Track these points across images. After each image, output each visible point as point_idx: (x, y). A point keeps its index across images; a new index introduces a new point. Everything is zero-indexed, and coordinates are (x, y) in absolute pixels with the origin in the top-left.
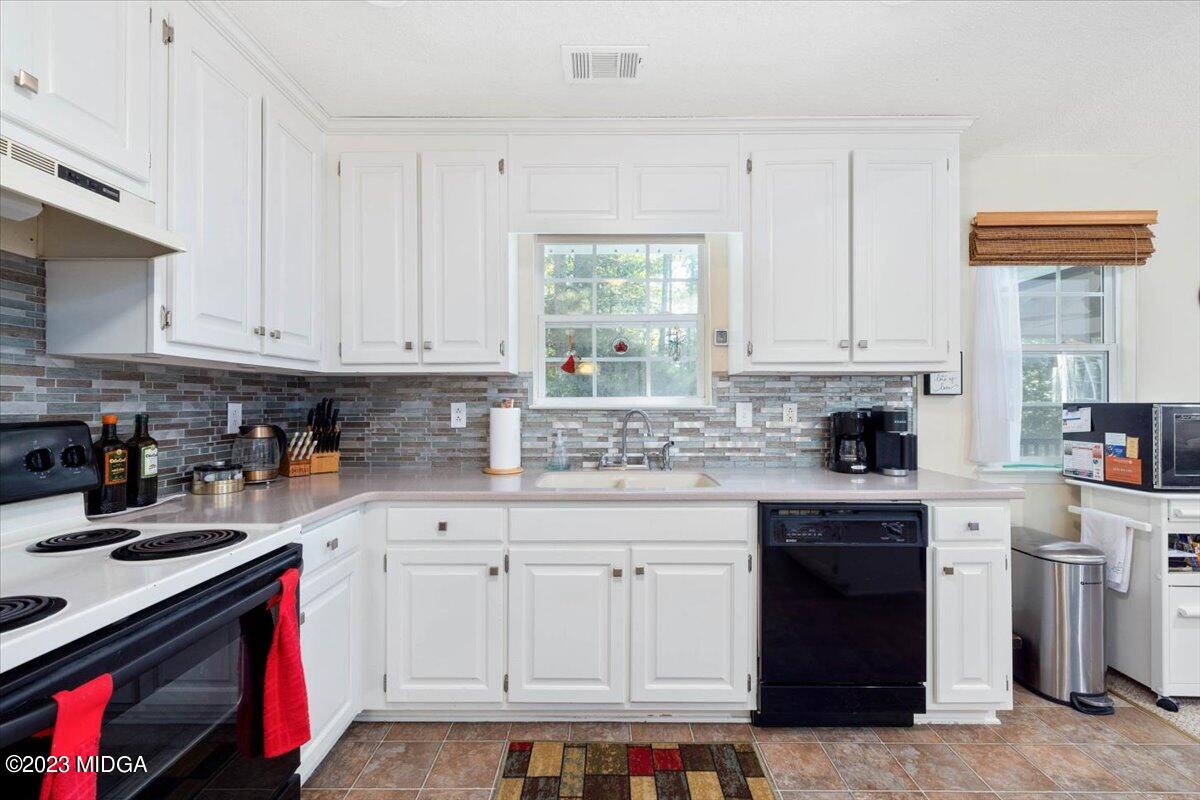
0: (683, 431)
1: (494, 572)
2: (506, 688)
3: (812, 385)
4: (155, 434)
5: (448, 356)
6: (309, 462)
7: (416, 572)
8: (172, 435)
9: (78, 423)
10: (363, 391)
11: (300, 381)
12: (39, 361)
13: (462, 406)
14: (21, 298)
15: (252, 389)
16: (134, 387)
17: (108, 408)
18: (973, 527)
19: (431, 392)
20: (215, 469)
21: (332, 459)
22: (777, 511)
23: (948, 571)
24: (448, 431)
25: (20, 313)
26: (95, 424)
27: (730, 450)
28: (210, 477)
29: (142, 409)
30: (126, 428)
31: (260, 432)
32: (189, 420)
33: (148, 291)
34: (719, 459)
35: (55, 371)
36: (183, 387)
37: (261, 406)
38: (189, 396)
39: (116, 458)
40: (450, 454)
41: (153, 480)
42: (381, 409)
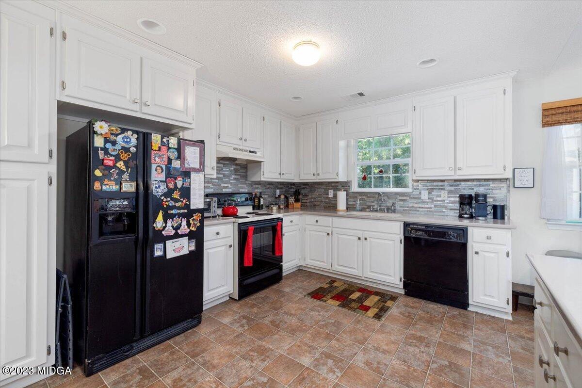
0: (401, 200)
1: (328, 234)
2: (332, 266)
3: (455, 183)
4: (263, 196)
5: (325, 177)
6: (293, 205)
7: (312, 232)
8: (266, 196)
9: (251, 193)
10: (307, 186)
11: (293, 184)
12: (247, 182)
13: (332, 191)
14: (244, 171)
15: (282, 186)
16: (260, 186)
17: (256, 190)
18: (488, 238)
19: (324, 187)
20: (273, 204)
21: (298, 205)
22: (409, 225)
23: (477, 253)
24: (328, 198)
25: (244, 174)
26: (254, 194)
27: (420, 207)
28: (272, 206)
29: (261, 191)
30: (258, 195)
31: (282, 197)
32: (269, 193)
33: (261, 169)
34: (415, 211)
35: (249, 184)
36: (268, 186)
37: (284, 190)
38: (269, 188)
39: (256, 200)
40: (329, 205)
41: (262, 205)
42: (311, 192)
